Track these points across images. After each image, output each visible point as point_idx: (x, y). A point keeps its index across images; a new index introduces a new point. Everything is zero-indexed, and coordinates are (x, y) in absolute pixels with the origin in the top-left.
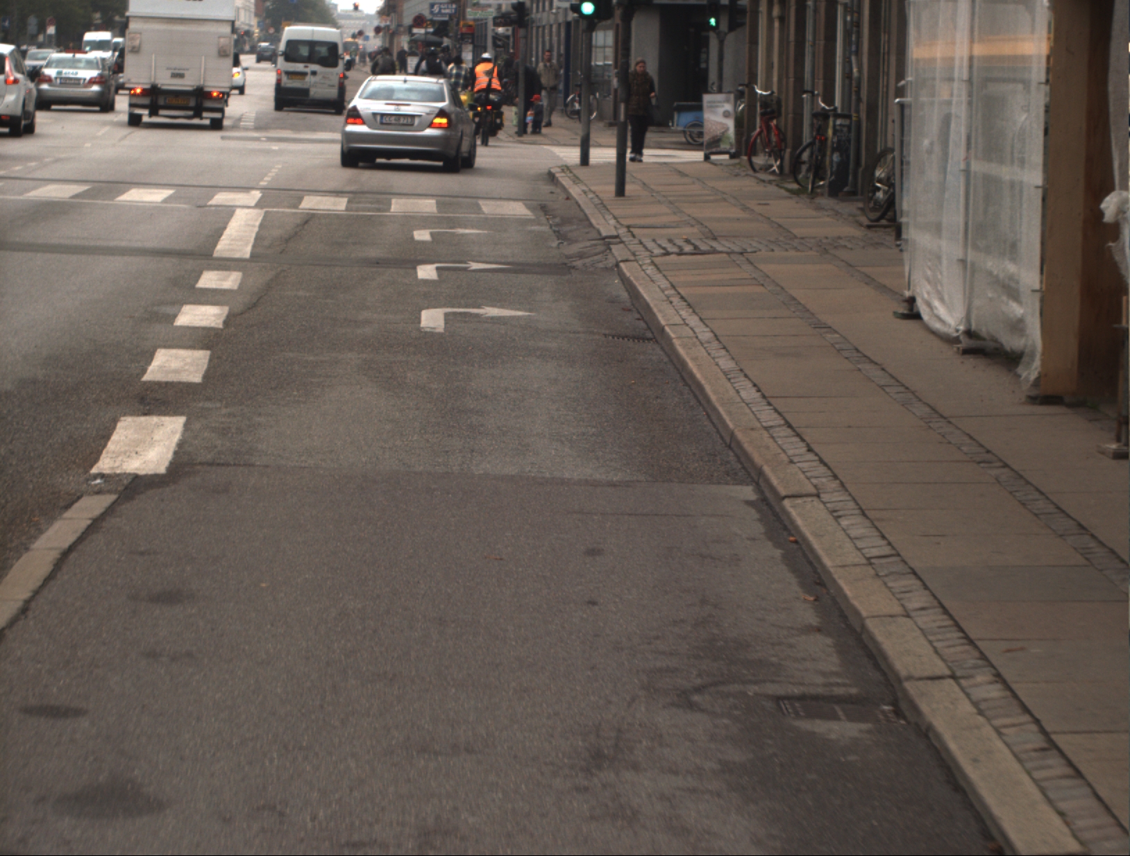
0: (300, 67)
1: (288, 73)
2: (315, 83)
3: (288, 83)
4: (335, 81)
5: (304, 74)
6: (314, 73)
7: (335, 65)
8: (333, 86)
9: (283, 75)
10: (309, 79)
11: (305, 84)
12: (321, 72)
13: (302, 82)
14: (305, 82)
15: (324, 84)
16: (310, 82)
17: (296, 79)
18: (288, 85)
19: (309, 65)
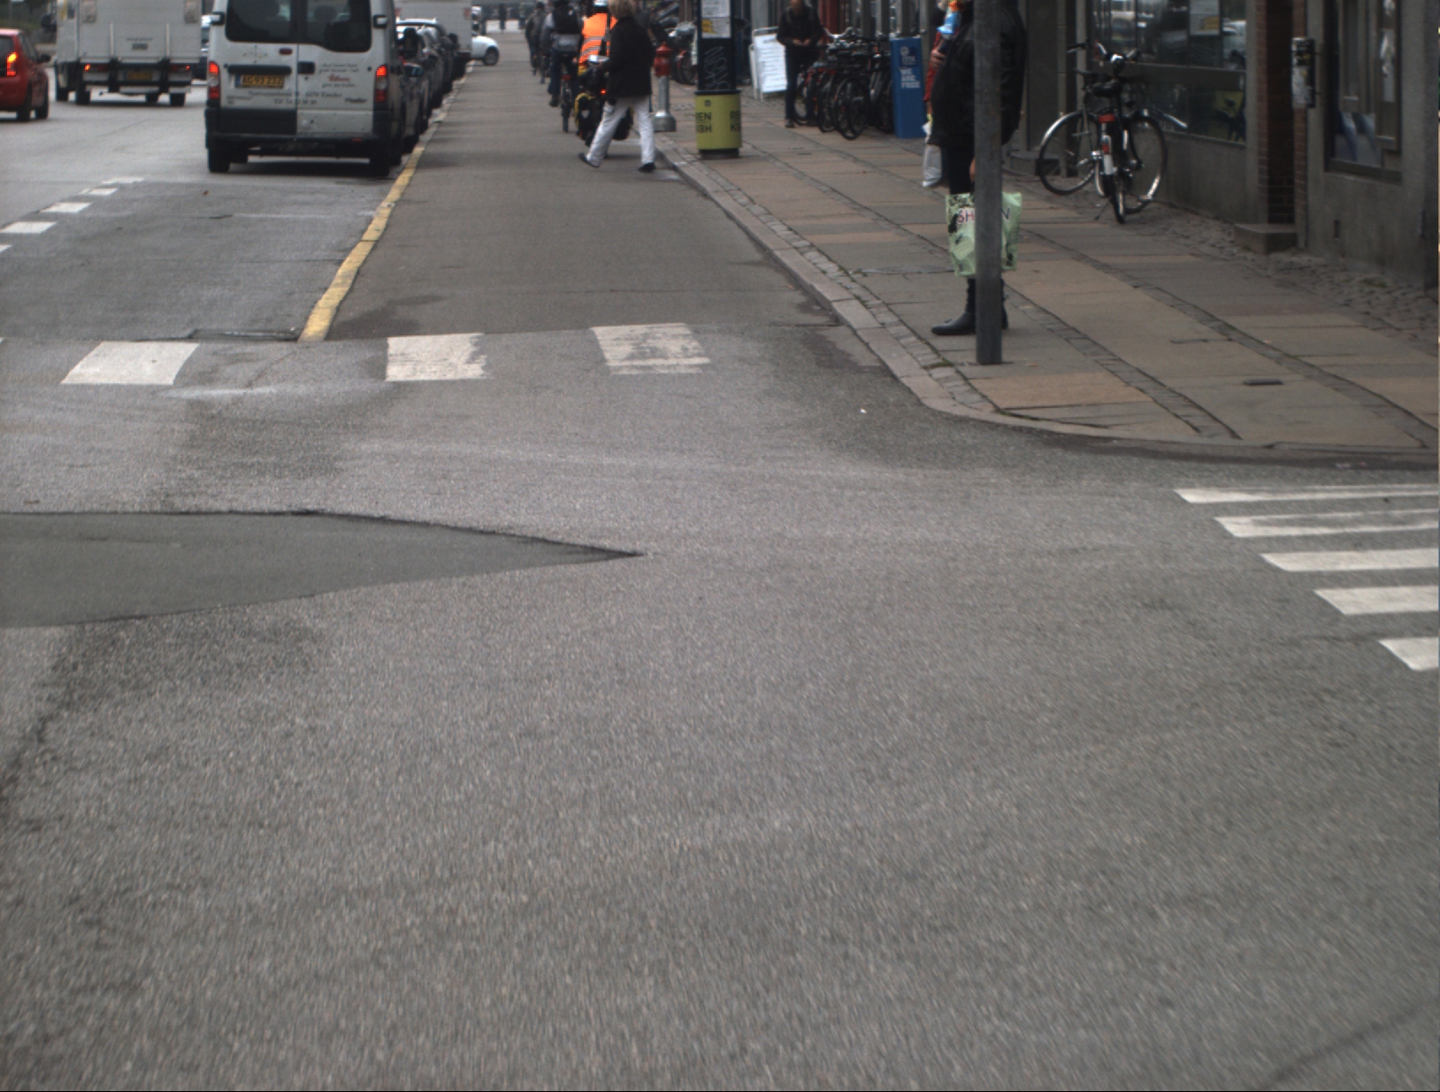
0: (268, 53)
2: (307, 95)
3: (235, 96)
4: (365, 86)
5: (283, 71)
6: (307, 68)
7: (363, 45)
8: (361, 101)
9: (225, 74)
10: (295, 84)
11: (284, 98)
12: (325, 65)
13: (274, 94)
14: (283, 94)
15: (335, 95)
16: (297, 94)
17: (259, 87)
18: (239, 104)
19: (293, 47)
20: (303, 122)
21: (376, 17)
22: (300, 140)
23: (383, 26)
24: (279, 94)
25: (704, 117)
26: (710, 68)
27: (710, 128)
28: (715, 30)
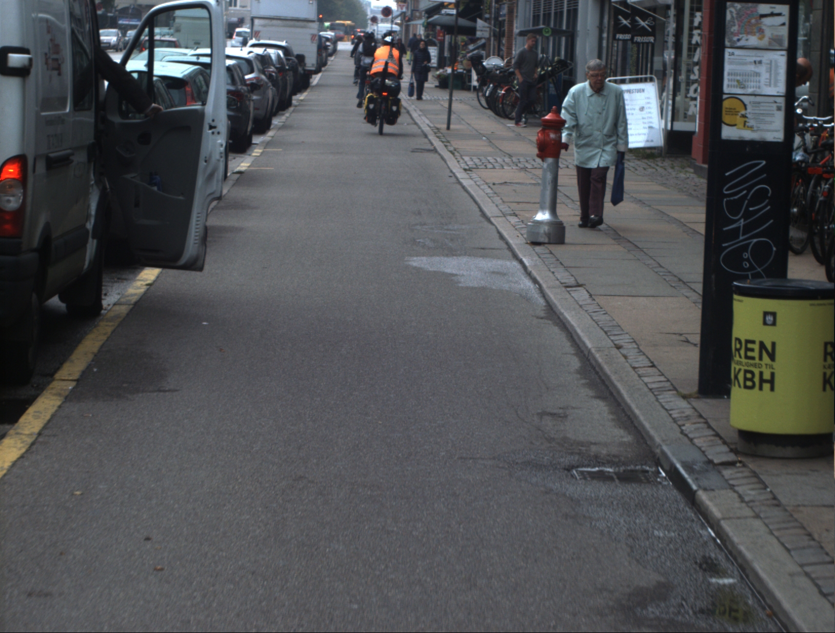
25: (756, 354)
26: (735, 207)
27: (772, 382)
28: (751, 123)
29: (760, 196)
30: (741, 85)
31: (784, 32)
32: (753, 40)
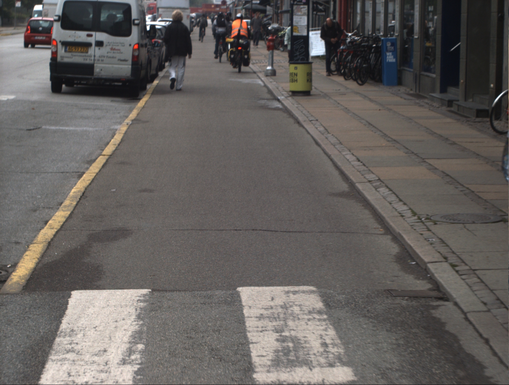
0: (81, 36)
1: (65, 44)
2: (99, 57)
3: (64, 56)
4: (128, 54)
5: (89, 45)
6: (100, 44)
7: (128, 33)
8: (125, 60)
9: (60, 45)
10: (94, 51)
11: (88, 58)
12: (108, 43)
13: (83, 56)
14: (87, 56)
15: (113, 57)
16: (95, 56)
17: (76, 52)
18: (66, 60)
19: (93, 33)
20: (97, 70)
21: (134, 20)
22: (95, 79)
23: (138, 25)
24: (86, 56)
25: (293, 75)
26: (296, 50)
27: (297, 80)
28: (300, 31)
29: (302, 48)
30: (297, 23)
31: (306, 12)
32: (300, 13)
